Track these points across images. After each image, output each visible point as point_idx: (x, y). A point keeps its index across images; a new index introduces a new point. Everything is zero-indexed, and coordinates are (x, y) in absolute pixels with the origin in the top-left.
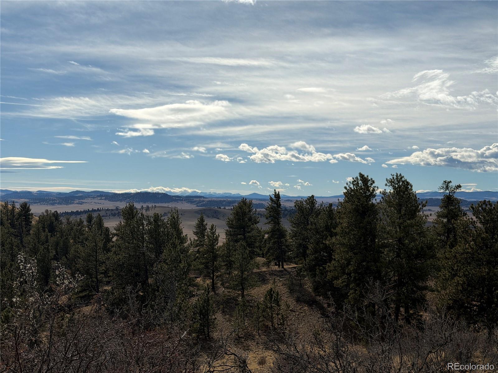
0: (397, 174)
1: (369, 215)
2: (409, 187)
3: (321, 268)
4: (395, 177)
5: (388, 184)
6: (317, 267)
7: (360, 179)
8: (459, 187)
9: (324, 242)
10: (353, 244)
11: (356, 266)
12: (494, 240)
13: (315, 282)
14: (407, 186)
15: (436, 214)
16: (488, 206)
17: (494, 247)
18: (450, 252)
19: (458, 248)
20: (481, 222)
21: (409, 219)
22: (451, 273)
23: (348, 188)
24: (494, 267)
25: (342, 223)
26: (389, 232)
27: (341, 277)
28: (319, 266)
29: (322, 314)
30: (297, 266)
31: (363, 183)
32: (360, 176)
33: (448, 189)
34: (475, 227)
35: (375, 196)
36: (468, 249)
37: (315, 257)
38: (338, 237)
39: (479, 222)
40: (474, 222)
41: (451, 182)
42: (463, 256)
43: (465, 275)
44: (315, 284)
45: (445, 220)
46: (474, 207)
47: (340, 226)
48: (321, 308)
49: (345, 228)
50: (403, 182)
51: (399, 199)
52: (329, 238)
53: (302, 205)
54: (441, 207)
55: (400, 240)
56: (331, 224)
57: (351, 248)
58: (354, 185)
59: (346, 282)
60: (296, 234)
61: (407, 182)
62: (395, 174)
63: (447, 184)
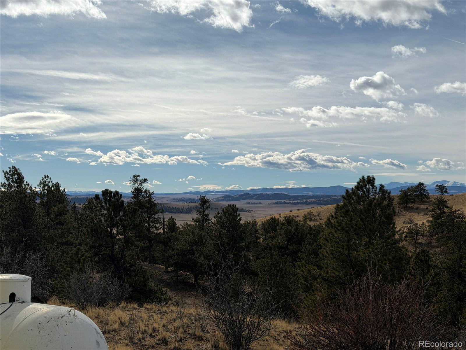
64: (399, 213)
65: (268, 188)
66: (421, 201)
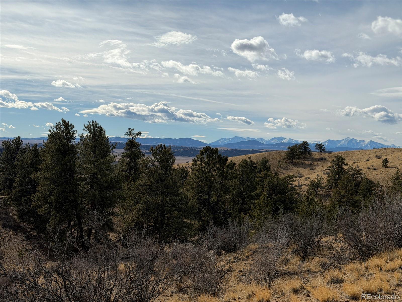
0: (93, 121)
1: (69, 154)
2: (102, 132)
3: (26, 198)
4: (91, 124)
5: (86, 129)
6: (23, 198)
7: (63, 124)
8: (139, 133)
9: (30, 176)
10: (55, 178)
11: (56, 196)
12: (167, 176)
13: (20, 210)
14: (101, 131)
15: (122, 154)
16: (164, 149)
17: (167, 181)
18: (134, 185)
19: (140, 182)
20: (158, 161)
21: (102, 158)
22: (134, 201)
23: (52, 131)
24: (166, 196)
25: (46, 161)
26: (85, 168)
27: (43, 206)
28: (25, 197)
29: (25, 237)
30: (3, 197)
31: (64, 127)
32: (62, 122)
33: (131, 135)
34: (153, 165)
35: (74, 139)
36: (147, 182)
37: (21, 189)
38: (42, 172)
39: (157, 161)
40: (153, 161)
41: (133, 129)
42: (144, 188)
43: (145, 203)
44: (19, 212)
45: (128, 159)
46: (153, 149)
47: (44, 163)
48: (25, 232)
49: (48, 165)
50: (98, 127)
51: (94, 141)
52: (34, 172)
53: (10, 144)
54: (126, 149)
55: (94, 175)
56: (36, 161)
57: (53, 181)
58: (57, 129)
59: (48, 210)
60: (3, 169)
61: (101, 128)
62: (92, 121)
63: (130, 131)
64: (287, 167)
65: (121, 137)
66: (304, 157)
